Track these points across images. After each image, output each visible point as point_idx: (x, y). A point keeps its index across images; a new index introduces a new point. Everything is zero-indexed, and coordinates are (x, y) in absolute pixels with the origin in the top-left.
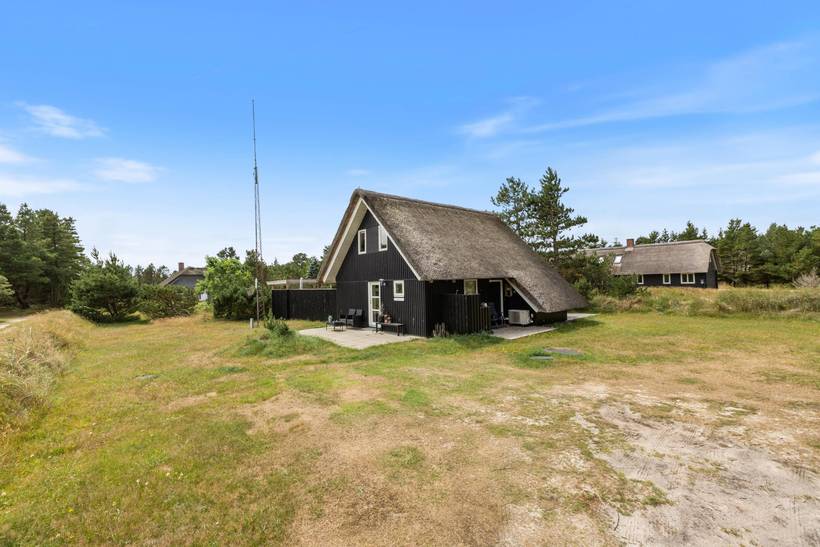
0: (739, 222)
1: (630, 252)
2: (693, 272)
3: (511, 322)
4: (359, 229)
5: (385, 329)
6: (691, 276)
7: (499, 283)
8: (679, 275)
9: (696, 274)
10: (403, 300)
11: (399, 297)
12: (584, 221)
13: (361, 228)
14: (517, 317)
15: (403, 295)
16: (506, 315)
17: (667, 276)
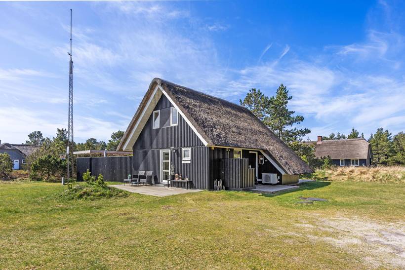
0: (382, 129)
1: (319, 145)
2: (358, 158)
3: (264, 182)
4: (154, 110)
5: (174, 184)
6: (357, 161)
7: (255, 154)
8: (350, 160)
9: (360, 160)
10: (190, 162)
11: (186, 160)
12: (302, 119)
13: (156, 109)
14: (268, 178)
15: (189, 158)
16: (260, 177)
17: (342, 161)
